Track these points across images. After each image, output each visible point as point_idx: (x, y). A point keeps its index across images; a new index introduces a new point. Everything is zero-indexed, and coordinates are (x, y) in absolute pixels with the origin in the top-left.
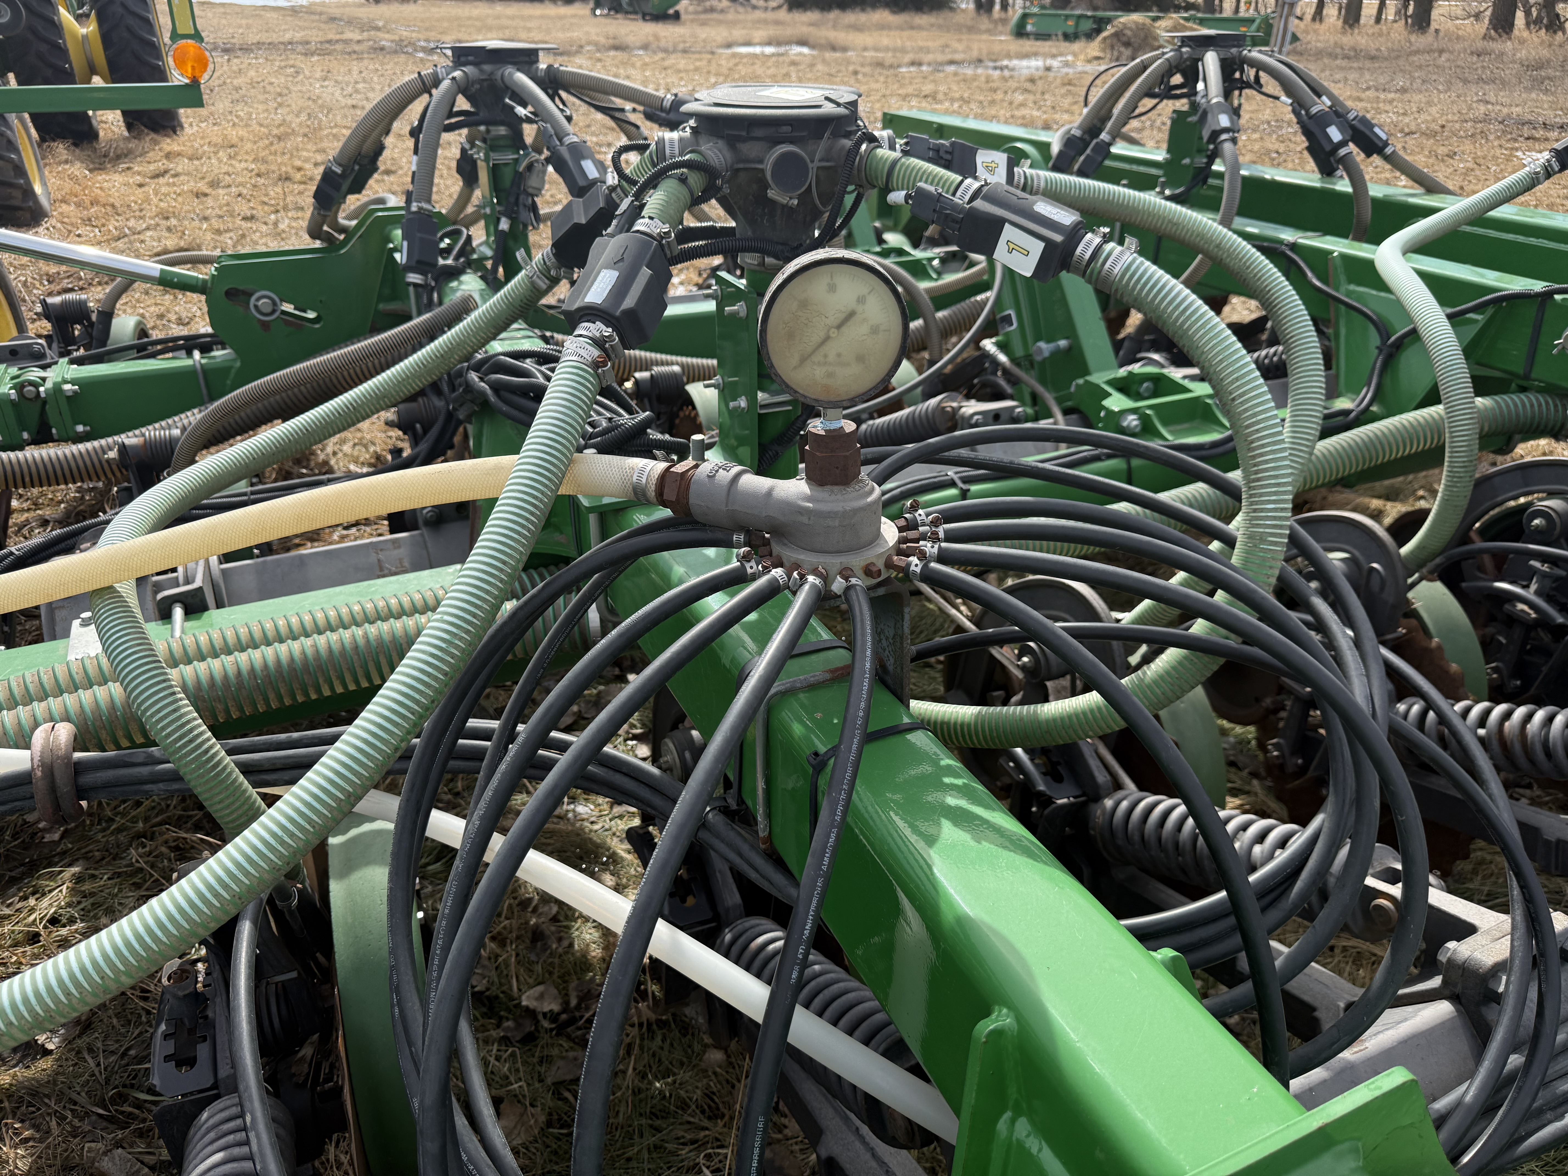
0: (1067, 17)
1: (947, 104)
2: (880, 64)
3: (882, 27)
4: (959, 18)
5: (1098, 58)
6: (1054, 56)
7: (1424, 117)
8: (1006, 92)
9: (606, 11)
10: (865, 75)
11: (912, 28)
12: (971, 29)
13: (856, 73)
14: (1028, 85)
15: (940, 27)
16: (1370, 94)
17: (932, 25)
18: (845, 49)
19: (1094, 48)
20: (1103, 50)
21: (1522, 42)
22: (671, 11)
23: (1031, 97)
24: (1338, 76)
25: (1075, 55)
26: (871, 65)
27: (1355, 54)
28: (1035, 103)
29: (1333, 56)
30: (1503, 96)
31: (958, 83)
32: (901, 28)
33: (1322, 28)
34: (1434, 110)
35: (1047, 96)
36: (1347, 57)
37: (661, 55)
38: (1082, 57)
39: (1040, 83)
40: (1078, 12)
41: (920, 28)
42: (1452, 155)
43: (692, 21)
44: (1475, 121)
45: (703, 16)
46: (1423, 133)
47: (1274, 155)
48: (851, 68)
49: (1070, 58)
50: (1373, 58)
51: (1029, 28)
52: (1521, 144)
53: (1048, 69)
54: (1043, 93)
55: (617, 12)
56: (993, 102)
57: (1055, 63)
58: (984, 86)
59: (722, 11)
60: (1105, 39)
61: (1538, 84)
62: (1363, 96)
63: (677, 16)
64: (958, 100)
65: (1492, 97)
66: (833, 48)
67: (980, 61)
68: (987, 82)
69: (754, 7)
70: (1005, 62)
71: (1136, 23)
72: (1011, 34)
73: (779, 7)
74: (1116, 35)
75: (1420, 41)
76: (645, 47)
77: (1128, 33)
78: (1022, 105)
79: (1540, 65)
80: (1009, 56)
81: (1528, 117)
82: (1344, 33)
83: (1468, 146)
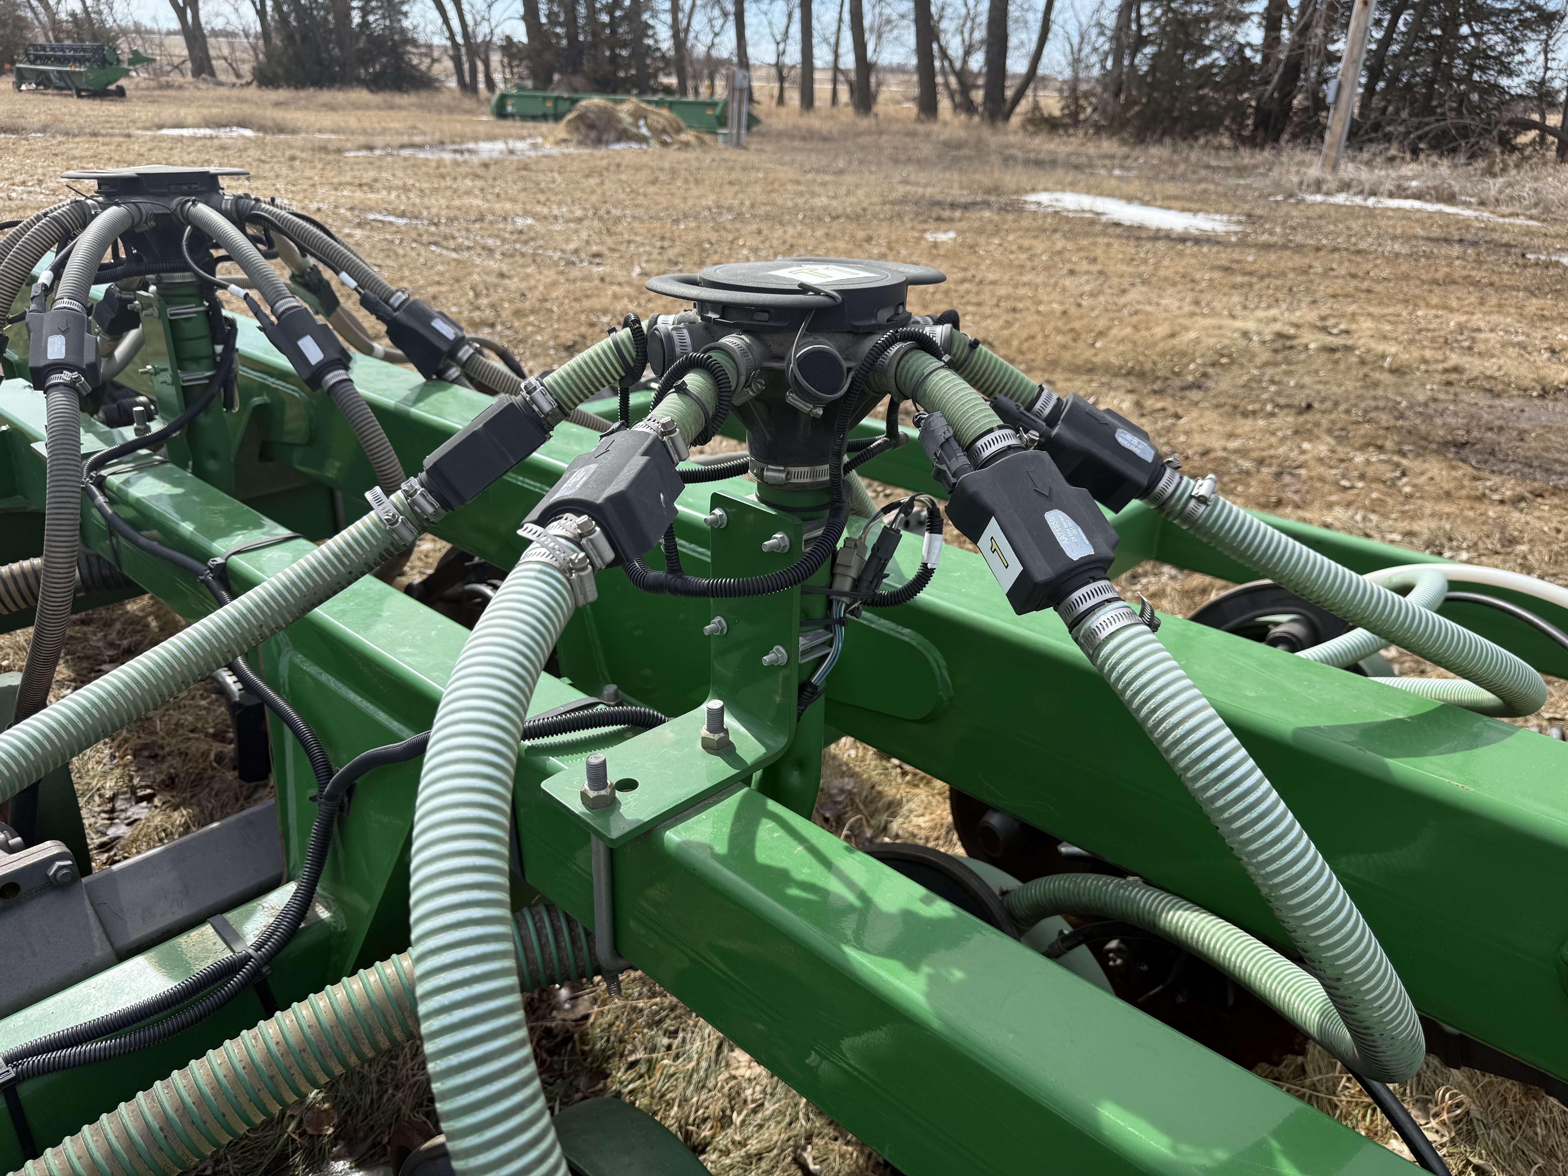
0: (545, 99)
1: (384, 193)
2: (324, 149)
3: (357, 106)
4: (444, 98)
5: (565, 141)
6: (522, 138)
7: (852, 199)
8: (455, 179)
9: (34, 86)
10: (303, 161)
11: (391, 107)
12: (451, 110)
13: (293, 158)
14: (481, 171)
15: (421, 107)
16: (810, 176)
17: (413, 105)
18: (294, 131)
19: (560, 130)
20: (569, 132)
21: (945, 124)
22: (112, 87)
23: (479, 183)
24: (787, 158)
25: (544, 137)
26: (313, 149)
27: (809, 136)
28: (482, 190)
29: (792, 137)
30: (922, 177)
31: (405, 168)
32: (378, 107)
33: (783, 111)
34: (860, 193)
35: (498, 182)
36: (804, 138)
37: (60, 138)
38: (551, 139)
39: (492, 168)
40: (556, 94)
41: (401, 108)
42: (869, 239)
43: (139, 98)
44: (893, 203)
45: (157, 93)
46: (848, 217)
47: (707, 246)
48: (288, 153)
49: (540, 140)
50: (825, 139)
51: (510, 109)
52: (932, 225)
53: (511, 152)
54: (495, 179)
55: (46, 88)
56: (436, 190)
57: (520, 145)
58: (431, 171)
59: (180, 87)
60: (569, 121)
61: (955, 163)
62: (802, 179)
63: (121, 93)
64: (397, 188)
65: (913, 178)
66: (281, 130)
67: (442, 143)
68: (438, 167)
69: (220, 84)
70: (471, 145)
71: (598, 106)
72: (492, 113)
73: (249, 84)
74: (581, 118)
75: (865, 123)
76: (44, 129)
77: (592, 116)
78: (468, 193)
79: (959, 145)
80: (476, 139)
81: (939, 197)
82: (801, 115)
83: (884, 230)
